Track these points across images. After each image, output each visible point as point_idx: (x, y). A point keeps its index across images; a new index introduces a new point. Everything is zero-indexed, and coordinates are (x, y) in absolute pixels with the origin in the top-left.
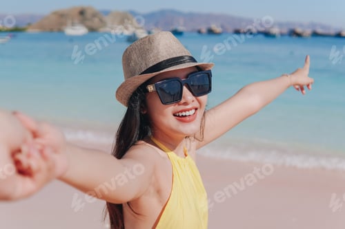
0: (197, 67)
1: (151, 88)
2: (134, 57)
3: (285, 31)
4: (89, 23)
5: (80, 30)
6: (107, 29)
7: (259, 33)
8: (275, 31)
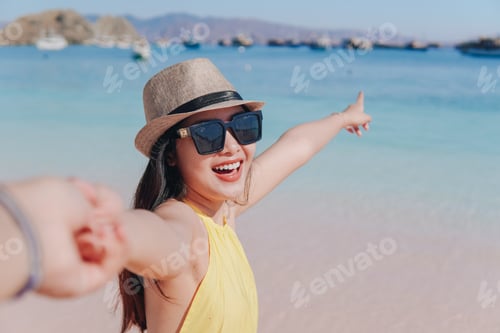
0: (243, 106)
1: (184, 132)
2: (161, 90)
3: (338, 41)
4: (70, 33)
5: (58, 43)
6: (94, 41)
7: (303, 44)
8: (325, 41)
